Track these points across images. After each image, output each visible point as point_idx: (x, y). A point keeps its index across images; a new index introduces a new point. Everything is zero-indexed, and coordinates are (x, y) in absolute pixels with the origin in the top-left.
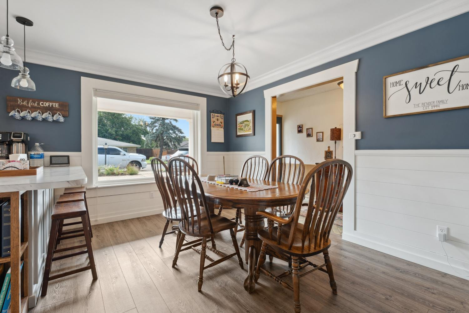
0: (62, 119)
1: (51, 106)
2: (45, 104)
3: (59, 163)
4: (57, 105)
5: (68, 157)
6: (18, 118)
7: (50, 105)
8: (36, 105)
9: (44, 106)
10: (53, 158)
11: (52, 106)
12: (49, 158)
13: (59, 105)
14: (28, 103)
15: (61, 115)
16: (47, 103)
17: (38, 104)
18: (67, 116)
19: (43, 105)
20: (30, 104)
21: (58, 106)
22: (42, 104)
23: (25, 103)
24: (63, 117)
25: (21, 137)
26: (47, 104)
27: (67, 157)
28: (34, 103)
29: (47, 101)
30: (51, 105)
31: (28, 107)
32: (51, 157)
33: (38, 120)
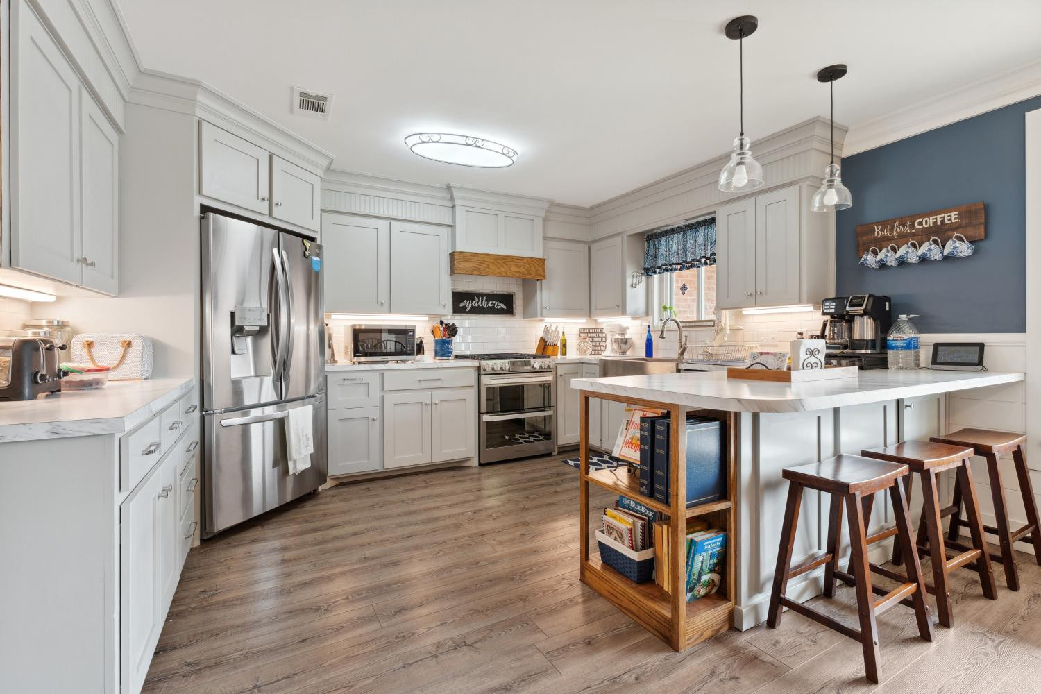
0: (964, 249)
1: (939, 223)
2: (926, 221)
3: (955, 360)
4: (953, 217)
5: (981, 346)
6: (873, 266)
7: (936, 222)
8: (907, 229)
9: (923, 227)
10: (940, 348)
11: (943, 222)
12: (932, 347)
13: (960, 216)
14: (892, 230)
15: (965, 239)
16: (931, 218)
17: (912, 226)
18: (983, 237)
19: (921, 227)
20: (896, 230)
21: (955, 219)
22: (920, 224)
23: (887, 232)
24: (971, 242)
25: (861, 305)
26: (930, 221)
27: (978, 348)
28: (904, 226)
29: (928, 215)
30: (939, 220)
31: (891, 239)
32: (937, 346)
33: (910, 262)
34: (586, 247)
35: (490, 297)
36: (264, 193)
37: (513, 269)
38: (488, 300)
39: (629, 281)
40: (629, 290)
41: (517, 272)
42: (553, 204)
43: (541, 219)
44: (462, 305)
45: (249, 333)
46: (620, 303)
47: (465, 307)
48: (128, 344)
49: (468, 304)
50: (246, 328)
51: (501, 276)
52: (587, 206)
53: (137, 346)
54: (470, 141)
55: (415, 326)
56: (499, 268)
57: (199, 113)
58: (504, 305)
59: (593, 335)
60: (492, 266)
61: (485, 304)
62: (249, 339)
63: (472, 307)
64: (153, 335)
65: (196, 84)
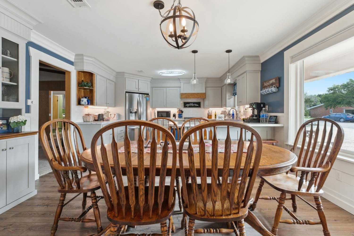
3: (272, 121)
5: (277, 117)
21: (274, 81)
22: (270, 82)
23: (266, 85)
24: (277, 88)
28: (268, 83)
29: (271, 80)
32: (270, 117)
34: (220, 88)
35: (194, 103)
36: (137, 87)
37: (196, 96)
38: (193, 104)
39: (227, 97)
40: (227, 100)
41: (197, 97)
42: (208, 78)
43: (205, 83)
44: (186, 105)
45: (134, 113)
46: (225, 104)
47: (187, 106)
48: (115, 115)
49: (188, 105)
50: (133, 112)
51: (193, 98)
52: (219, 77)
53: (116, 115)
54: (170, 72)
55: (170, 111)
56: (192, 96)
57: (125, 77)
58: (198, 105)
59: (225, 113)
60: (190, 96)
61: (192, 105)
62: (134, 114)
63: (189, 106)
64: (119, 113)
65: (124, 73)
